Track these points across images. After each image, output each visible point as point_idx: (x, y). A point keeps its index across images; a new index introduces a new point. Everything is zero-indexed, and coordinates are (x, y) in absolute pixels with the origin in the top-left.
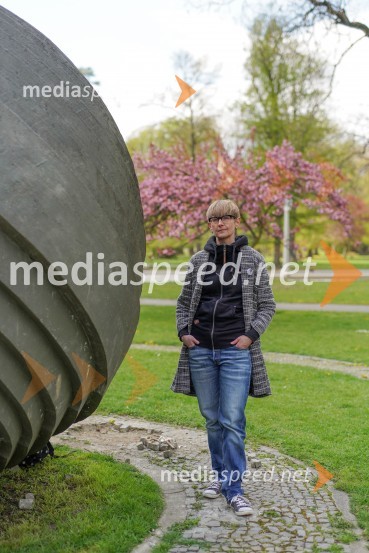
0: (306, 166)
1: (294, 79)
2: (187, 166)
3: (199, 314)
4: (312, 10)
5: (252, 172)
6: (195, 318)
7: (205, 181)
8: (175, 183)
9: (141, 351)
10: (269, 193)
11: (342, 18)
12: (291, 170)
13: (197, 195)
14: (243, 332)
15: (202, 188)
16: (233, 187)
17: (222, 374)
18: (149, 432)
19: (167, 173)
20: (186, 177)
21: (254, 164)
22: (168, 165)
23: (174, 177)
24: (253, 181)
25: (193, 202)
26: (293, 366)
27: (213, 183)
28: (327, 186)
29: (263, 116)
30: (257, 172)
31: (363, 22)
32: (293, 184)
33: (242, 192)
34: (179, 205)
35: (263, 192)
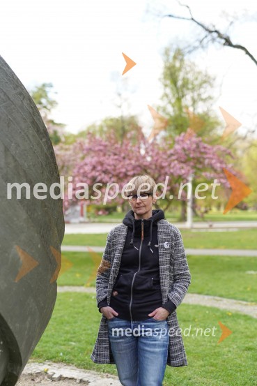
0: (205, 148)
1: (193, 88)
2: (116, 148)
3: (117, 286)
4: (206, 37)
5: (165, 153)
6: (114, 290)
7: (130, 159)
8: (107, 161)
9: (80, 293)
10: (178, 168)
11: (228, 42)
12: (194, 151)
13: (124, 170)
14: (160, 304)
15: (128, 165)
16: (151, 164)
17: (141, 346)
18: (78, 381)
19: (101, 154)
20: (116, 157)
21: (166, 147)
22: (102, 148)
23: (107, 156)
24: (166, 159)
25: (121, 175)
26: (200, 306)
27: (136, 161)
28: (221, 162)
29: (172, 114)
30: (169, 152)
31: (243, 45)
32: (195, 161)
33: (158, 168)
34: (110, 178)
35: (173, 167)
